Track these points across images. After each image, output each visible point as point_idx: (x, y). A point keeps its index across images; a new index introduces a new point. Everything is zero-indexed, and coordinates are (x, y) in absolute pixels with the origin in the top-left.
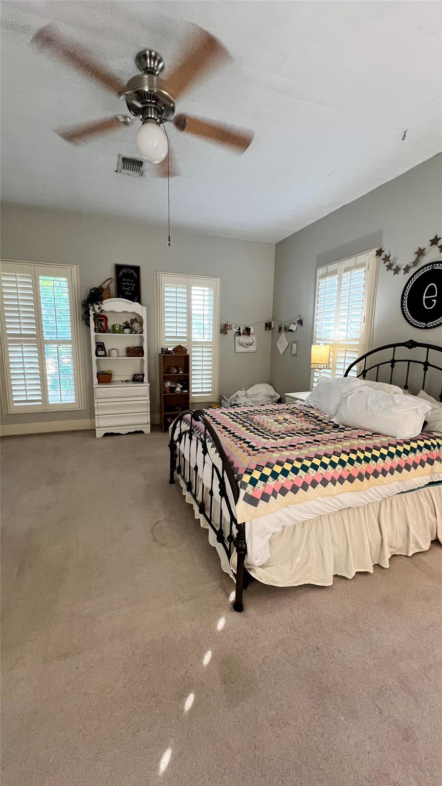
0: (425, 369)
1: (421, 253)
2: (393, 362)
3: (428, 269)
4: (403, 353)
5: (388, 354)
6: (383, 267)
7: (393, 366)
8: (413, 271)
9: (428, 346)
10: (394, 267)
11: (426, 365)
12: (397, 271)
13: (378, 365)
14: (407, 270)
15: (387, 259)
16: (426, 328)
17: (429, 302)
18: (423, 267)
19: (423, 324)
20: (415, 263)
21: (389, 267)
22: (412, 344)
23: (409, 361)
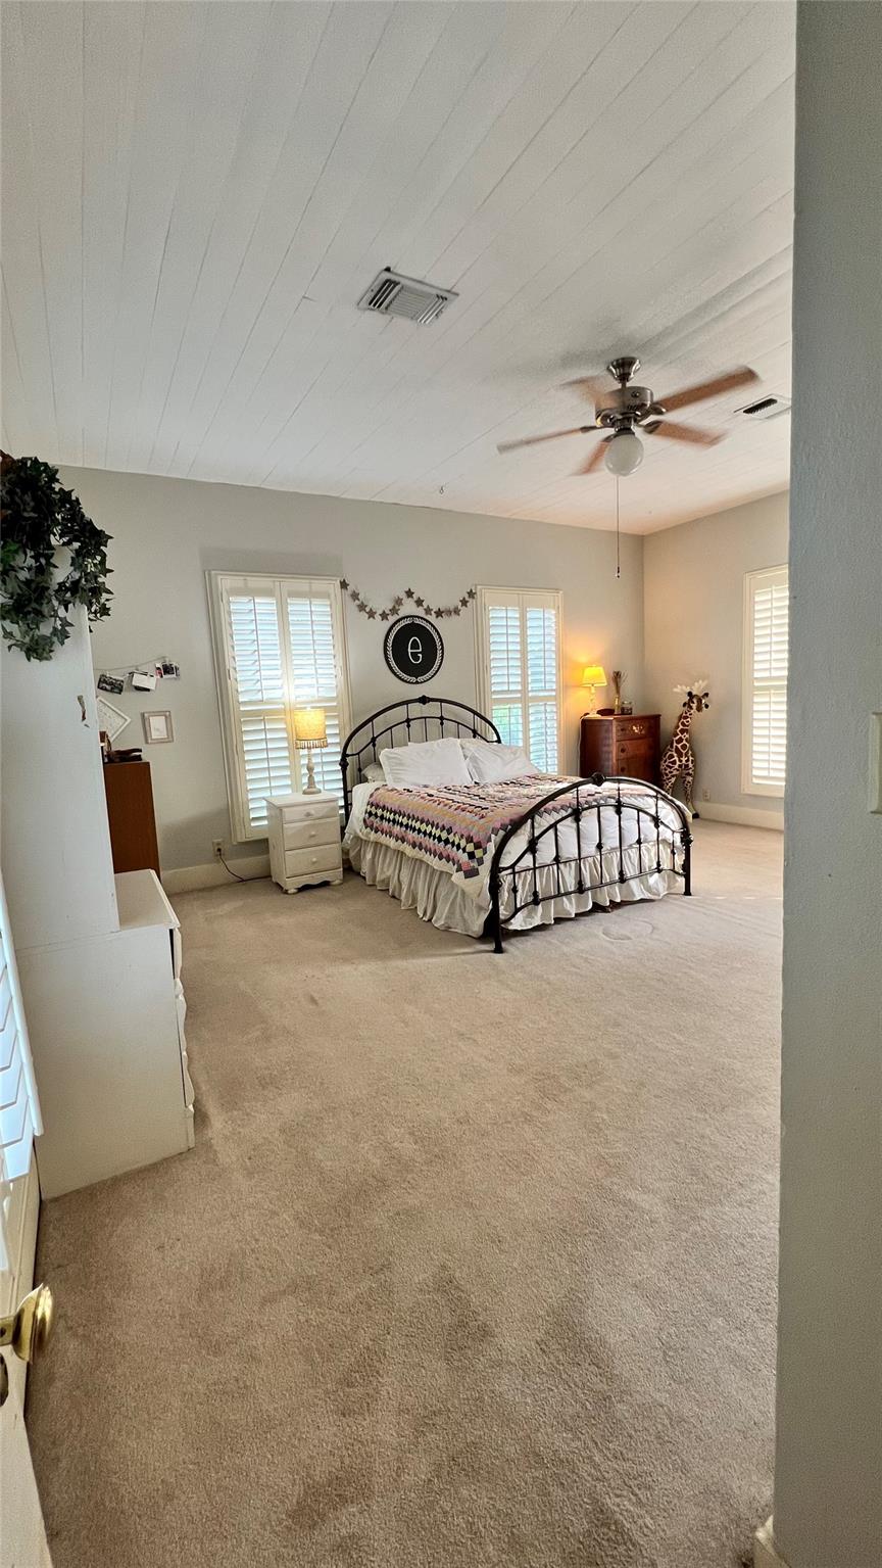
0: (442, 724)
1: (399, 602)
2: (408, 721)
3: (408, 622)
4: (416, 710)
5: (399, 713)
6: (352, 606)
7: (409, 726)
8: (392, 619)
9: (441, 701)
10: (368, 609)
11: (442, 718)
12: (371, 614)
13: (391, 728)
14: (384, 616)
15: (355, 596)
16: (417, 683)
17: (415, 656)
18: (404, 618)
19: (413, 679)
20: (394, 611)
21: (362, 607)
22: (424, 700)
23: (425, 718)
